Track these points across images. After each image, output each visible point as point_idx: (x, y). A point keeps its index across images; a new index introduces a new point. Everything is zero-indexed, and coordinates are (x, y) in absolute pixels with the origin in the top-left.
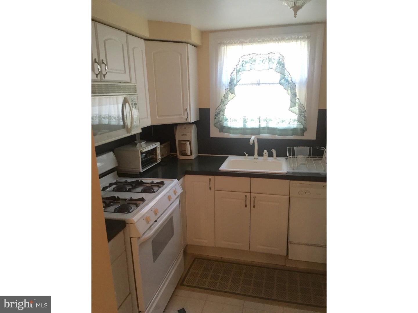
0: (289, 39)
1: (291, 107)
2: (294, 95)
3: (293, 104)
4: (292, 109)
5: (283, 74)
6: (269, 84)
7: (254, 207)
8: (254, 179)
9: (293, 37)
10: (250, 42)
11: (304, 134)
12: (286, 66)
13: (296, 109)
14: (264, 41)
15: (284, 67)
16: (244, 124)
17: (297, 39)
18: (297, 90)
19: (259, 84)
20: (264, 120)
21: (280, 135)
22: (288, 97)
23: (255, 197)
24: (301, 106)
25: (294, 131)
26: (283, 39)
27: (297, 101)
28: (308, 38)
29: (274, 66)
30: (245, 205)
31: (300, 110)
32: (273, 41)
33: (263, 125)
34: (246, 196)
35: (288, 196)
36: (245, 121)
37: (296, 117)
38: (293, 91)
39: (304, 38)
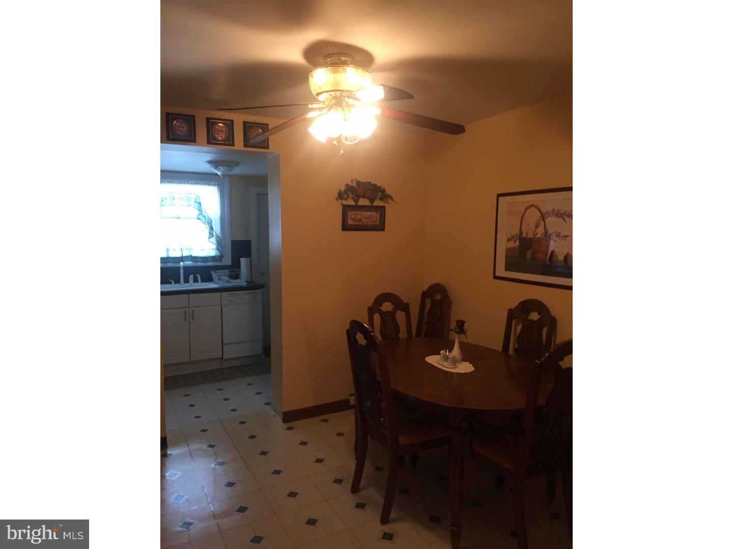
0: (202, 184)
1: (209, 238)
2: (212, 228)
3: (211, 235)
4: (210, 239)
5: (200, 210)
6: (188, 218)
7: (193, 319)
8: (192, 296)
9: (206, 182)
10: (168, 182)
11: (222, 261)
12: (202, 206)
13: (214, 240)
14: (181, 183)
15: (201, 205)
16: (168, 254)
17: (209, 184)
18: (213, 224)
19: (179, 218)
20: (187, 249)
21: (202, 262)
22: (207, 231)
23: (193, 311)
24: (217, 237)
25: (213, 258)
26: (198, 183)
27: (214, 233)
28: (218, 185)
29: (192, 203)
30: (184, 319)
31: (217, 241)
32: (189, 183)
33: (186, 254)
34: (185, 312)
35: (220, 307)
36: (168, 250)
37: (214, 247)
38: (210, 225)
39: (215, 185)
